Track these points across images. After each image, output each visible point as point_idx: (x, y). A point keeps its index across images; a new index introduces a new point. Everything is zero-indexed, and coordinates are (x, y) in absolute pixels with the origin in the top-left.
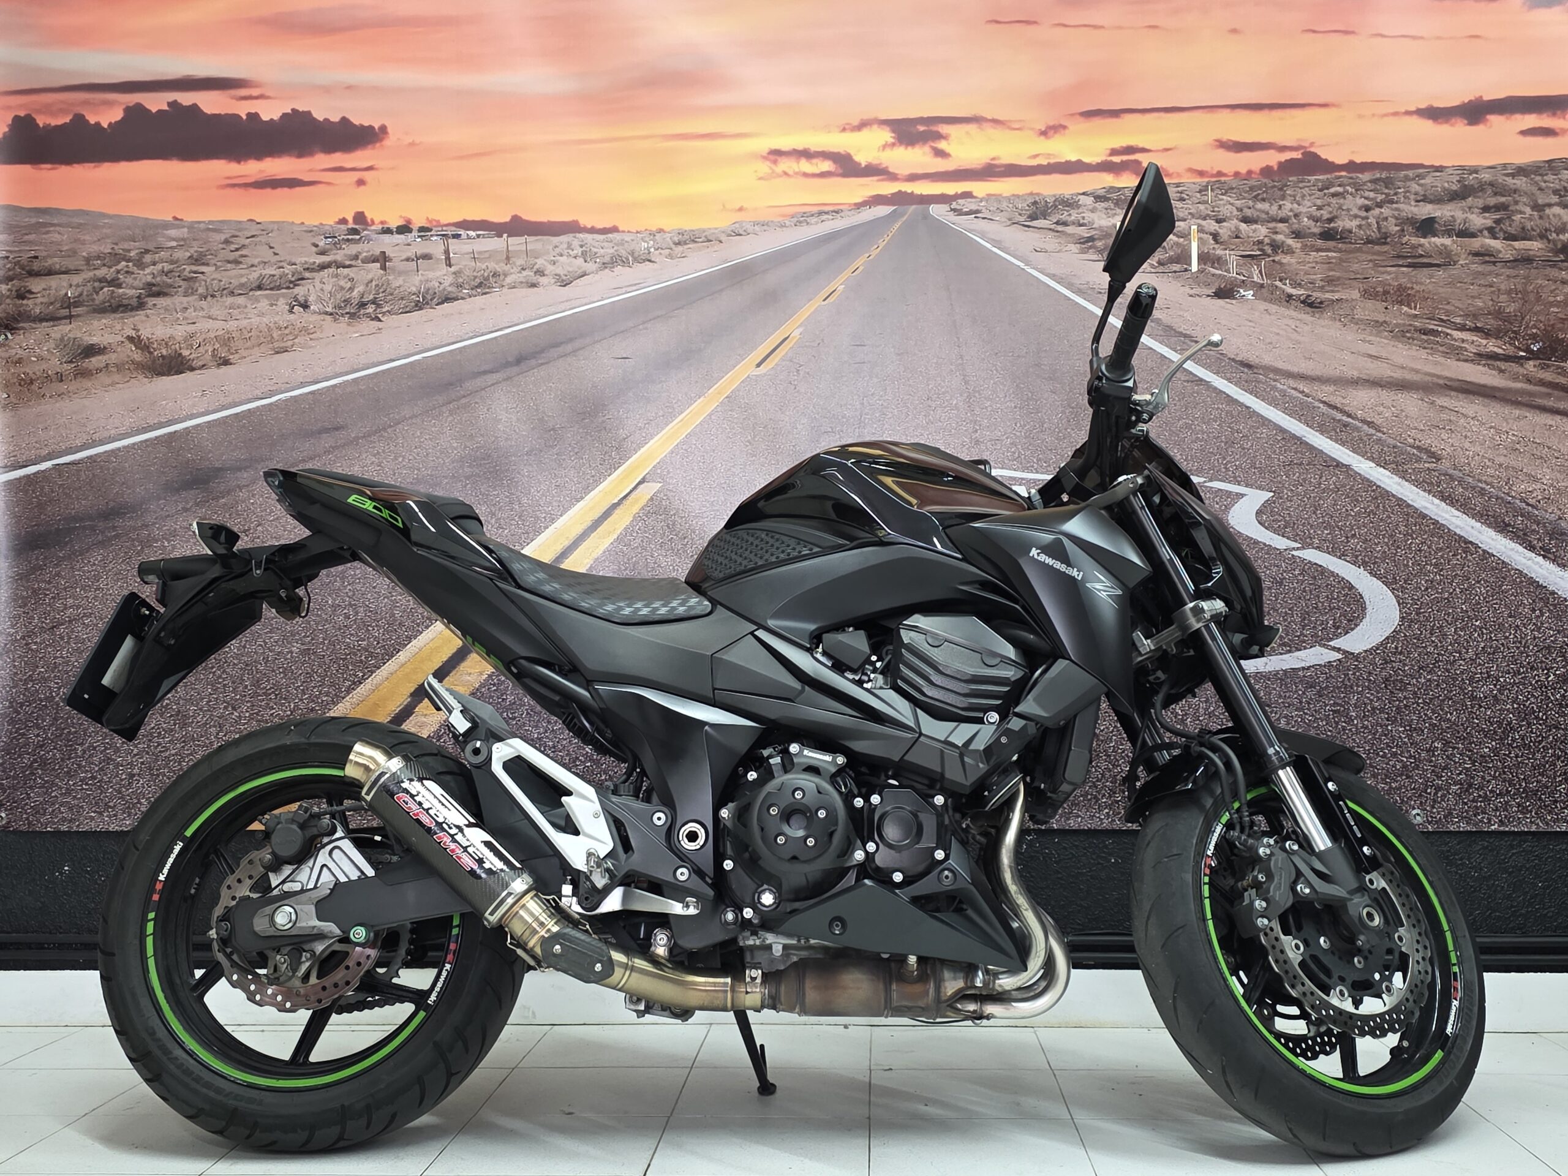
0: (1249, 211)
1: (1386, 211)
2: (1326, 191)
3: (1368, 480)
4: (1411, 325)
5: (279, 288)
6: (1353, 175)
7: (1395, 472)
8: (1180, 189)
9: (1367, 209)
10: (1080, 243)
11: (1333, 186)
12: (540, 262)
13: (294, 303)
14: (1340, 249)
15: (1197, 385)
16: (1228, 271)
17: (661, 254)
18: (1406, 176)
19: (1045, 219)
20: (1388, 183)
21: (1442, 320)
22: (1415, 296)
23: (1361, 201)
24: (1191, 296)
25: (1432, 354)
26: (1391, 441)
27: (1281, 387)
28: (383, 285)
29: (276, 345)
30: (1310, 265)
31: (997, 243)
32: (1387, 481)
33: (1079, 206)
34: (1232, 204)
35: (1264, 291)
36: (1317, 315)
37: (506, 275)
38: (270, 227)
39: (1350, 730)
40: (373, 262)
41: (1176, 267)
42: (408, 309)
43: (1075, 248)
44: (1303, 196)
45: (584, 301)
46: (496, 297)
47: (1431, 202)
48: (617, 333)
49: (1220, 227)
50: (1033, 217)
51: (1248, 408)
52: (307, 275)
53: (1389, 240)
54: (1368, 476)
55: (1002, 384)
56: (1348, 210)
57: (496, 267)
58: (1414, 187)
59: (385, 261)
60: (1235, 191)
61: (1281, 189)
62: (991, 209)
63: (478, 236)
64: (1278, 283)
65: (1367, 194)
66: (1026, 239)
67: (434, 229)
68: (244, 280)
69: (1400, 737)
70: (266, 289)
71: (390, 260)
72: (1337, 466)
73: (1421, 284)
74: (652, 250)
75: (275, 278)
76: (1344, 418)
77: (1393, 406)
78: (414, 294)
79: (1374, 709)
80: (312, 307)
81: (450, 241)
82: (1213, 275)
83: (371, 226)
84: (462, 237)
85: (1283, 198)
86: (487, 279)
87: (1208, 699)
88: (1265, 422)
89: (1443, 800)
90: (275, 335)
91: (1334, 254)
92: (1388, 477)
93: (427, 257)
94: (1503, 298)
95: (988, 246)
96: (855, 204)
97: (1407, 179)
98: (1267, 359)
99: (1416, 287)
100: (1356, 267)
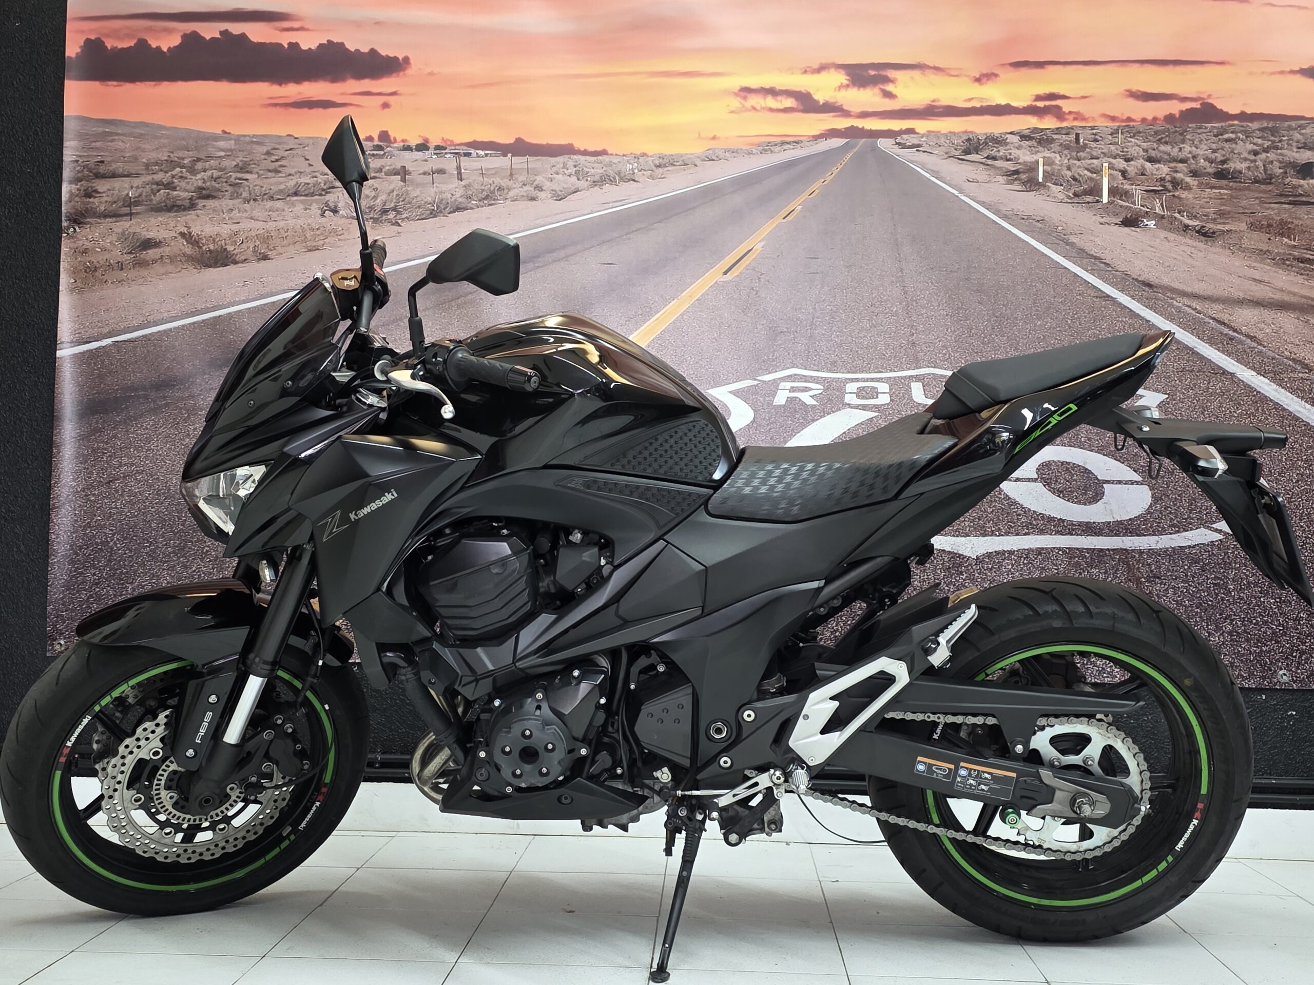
0: (1153, 152)
1: (1271, 155)
2: (1220, 137)
3: (1249, 386)
4: (1290, 254)
5: (312, 194)
6: (1244, 124)
7: (1273, 380)
8: (1094, 131)
9: (1256, 153)
10: (1007, 175)
11: (1227, 133)
12: (539, 179)
13: (325, 208)
14: (1231, 187)
15: (1105, 301)
16: (1134, 203)
17: (643, 175)
18: (1289, 126)
19: (977, 154)
20: (1274, 131)
22: (1294, 229)
23: (1250, 147)
24: (1101, 224)
25: (1307, 280)
26: (1269, 353)
27: (1177, 304)
28: (402, 195)
29: (309, 244)
30: (1205, 200)
31: (936, 174)
32: (1266, 387)
33: (1006, 144)
34: (1139, 146)
35: (1164, 221)
36: (1210, 244)
37: (509, 190)
38: (307, 141)
39: (1228, 600)
40: (395, 175)
41: (1089, 199)
42: (424, 216)
43: (1002, 179)
44: (1201, 141)
45: (576, 213)
46: (501, 208)
47: (1310, 149)
48: (604, 242)
49: (1128, 166)
50: (967, 152)
51: (1148, 321)
53: (1273, 180)
54: (1250, 383)
55: (936, 294)
56: (1239, 154)
57: (501, 182)
58: (1297, 136)
59: (405, 175)
60: (1141, 135)
61: (1181, 134)
62: (931, 143)
63: (486, 155)
64: (1177, 215)
65: (1256, 140)
66: (960, 171)
67: (448, 147)
68: (282, 187)
69: (1271, 607)
70: (302, 196)
71: (410, 174)
72: (1223, 373)
73: (1300, 219)
74: (636, 171)
75: (310, 186)
76: (1231, 333)
77: (1274, 324)
78: (429, 204)
79: (1249, 583)
80: (341, 212)
81: (461, 158)
82: (1121, 206)
83: (393, 143)
84: (473, 155)
85: (1183, 142)
86: (493, 192)
87: (1106, 571)
89: (1306, 663)
90: (308, 235)
91: (1226, 191)
92: (1267, 384)
93: (441, 172)
95: (928, 175)
96: (813, 136)
97: (1290, 128)
98: (1166, 280)
99: (1296, 222)
100: (1244, 203)
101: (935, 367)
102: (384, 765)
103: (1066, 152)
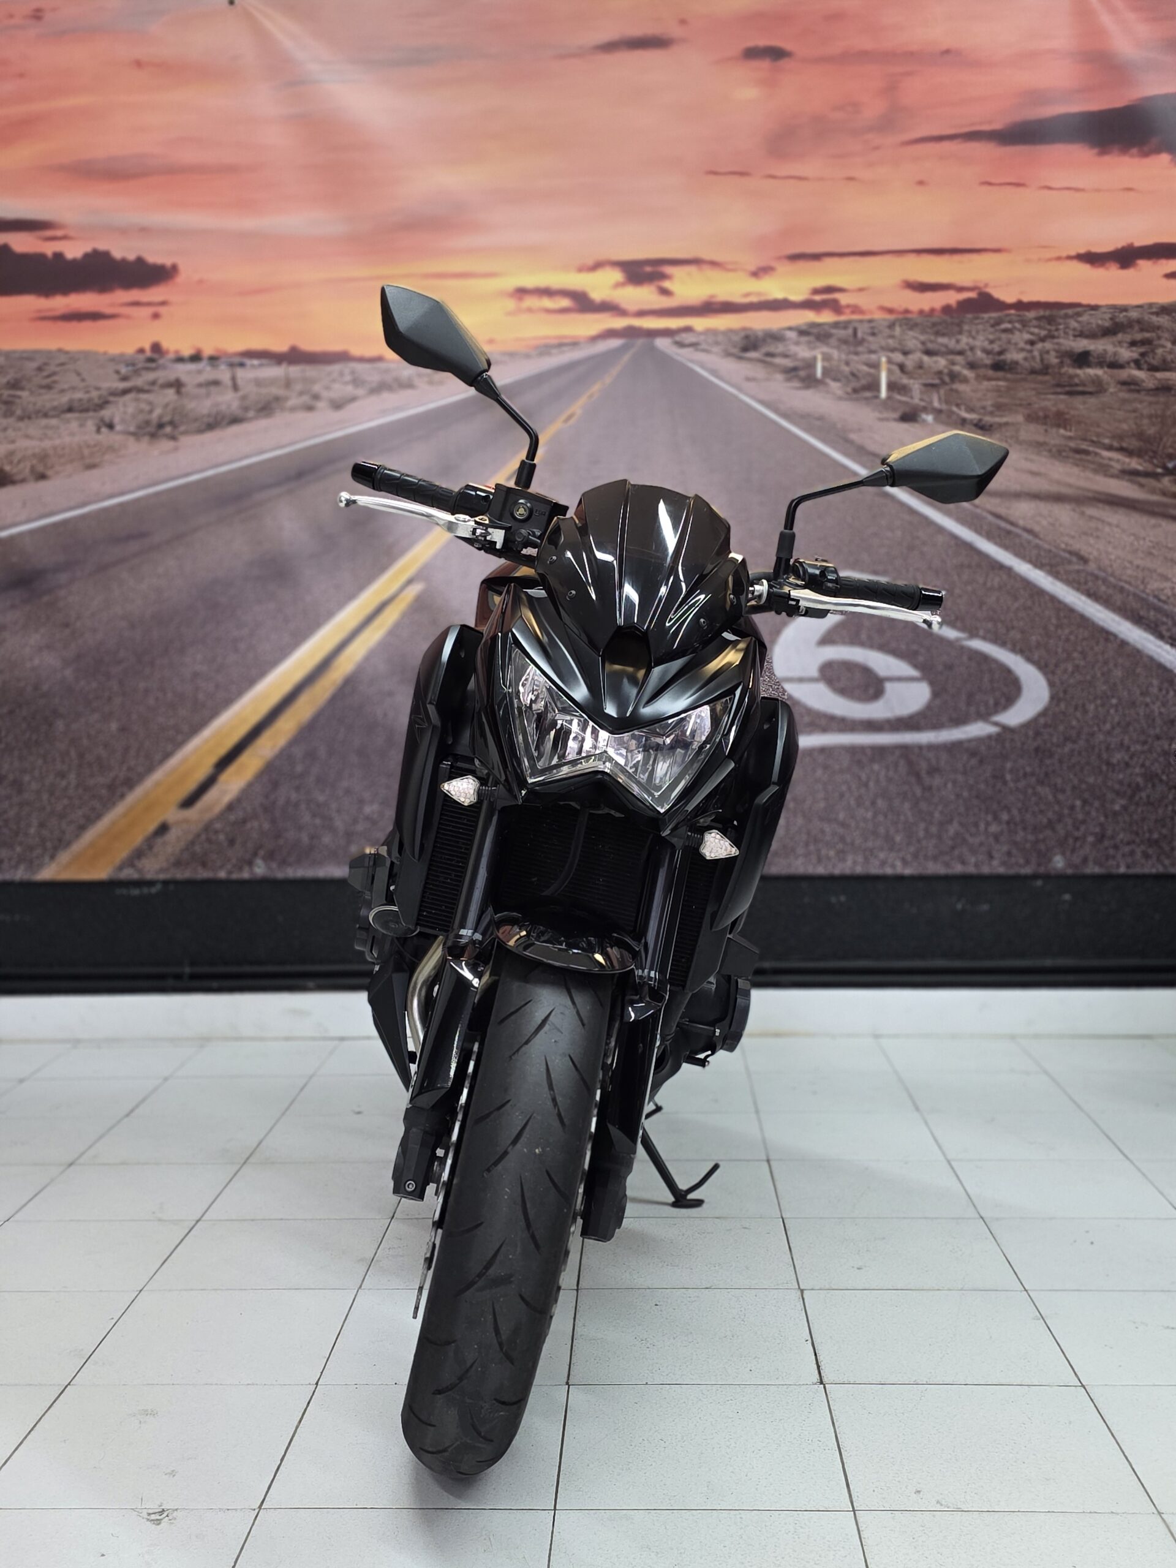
0: (930, 344)
1: (1048, 345)
2: (997, 327)
3: (1026, 580)
4: (1066, 446)
5: (87, 411)
6: (1021, 313)
7: (1049, 572)
8: (872, 325)
9: (1032, 343)
10: (785, 373)
11: (1004, 323)
12: (317, 388)
13: (101, 424)
14: (1009, 378)
16: (912, 397)
18: (1066, 314)
19: (755, 351)
21: (1093, 441)
22: (1070, 420)
23: (1027, 336)
24: (880, 420)
25: (1083, 471)
26: (1046, 546)
28: (178, 408)
29: (86, 461)
30: (983, 393)
31: (714, 372)
32: (1042, 580)
33: (784, 340)
34: (917, 339)
35: (942, 415)
37: (286, 400)
38: (78, 356)
40: (169, 387)
41: (868, 394)
42: (201, 430)
43: (779, 377)
44: (978, 332)
45: (357, 422)
46: (279, 419)
47: (1087, 337)
49: (906, 359)
50: (745, 349)
52: (111, 399)
53: (1050, 371)
54: (1026, 577)
56: (1016, 344)
57: (278, 392)
58: (1073, 324)
59: (180, 387)
60: (919, 327)
61: (959, 325)
62: (709, 341)
63: (261, 364)
64: (955, 409)
65: (1033, 330)
66: (737, 369)
67: (222, 358)
68: (55, 403)
70: (76, 412)
71: (184, 386)
72: (1000, 568)
73: (1076, 409)
74: (414, 377)
75: (84, 402)
76: (1008, 526)
77: (1050, 516)
78: (206, 416)
79: (1025, 773)
80: (117, 428)
81: (236, 369)
82: (900, 401)
83: (166, 355)
84: (247, 365)
85: (960, 332)
86: (269, 403)
87: (887, 766)
88: (941, 530)
89: (1080, 848)
90: (85, 453)
91: (1003, 383)
92: (1043, 577)
93: (216, 383)
94: (1146, 421)
95: (708, 376)
96: (591, 337)
97: (1066, 316)
99: (1072, 412)
100: (1021, 394)
103: (844, 347)
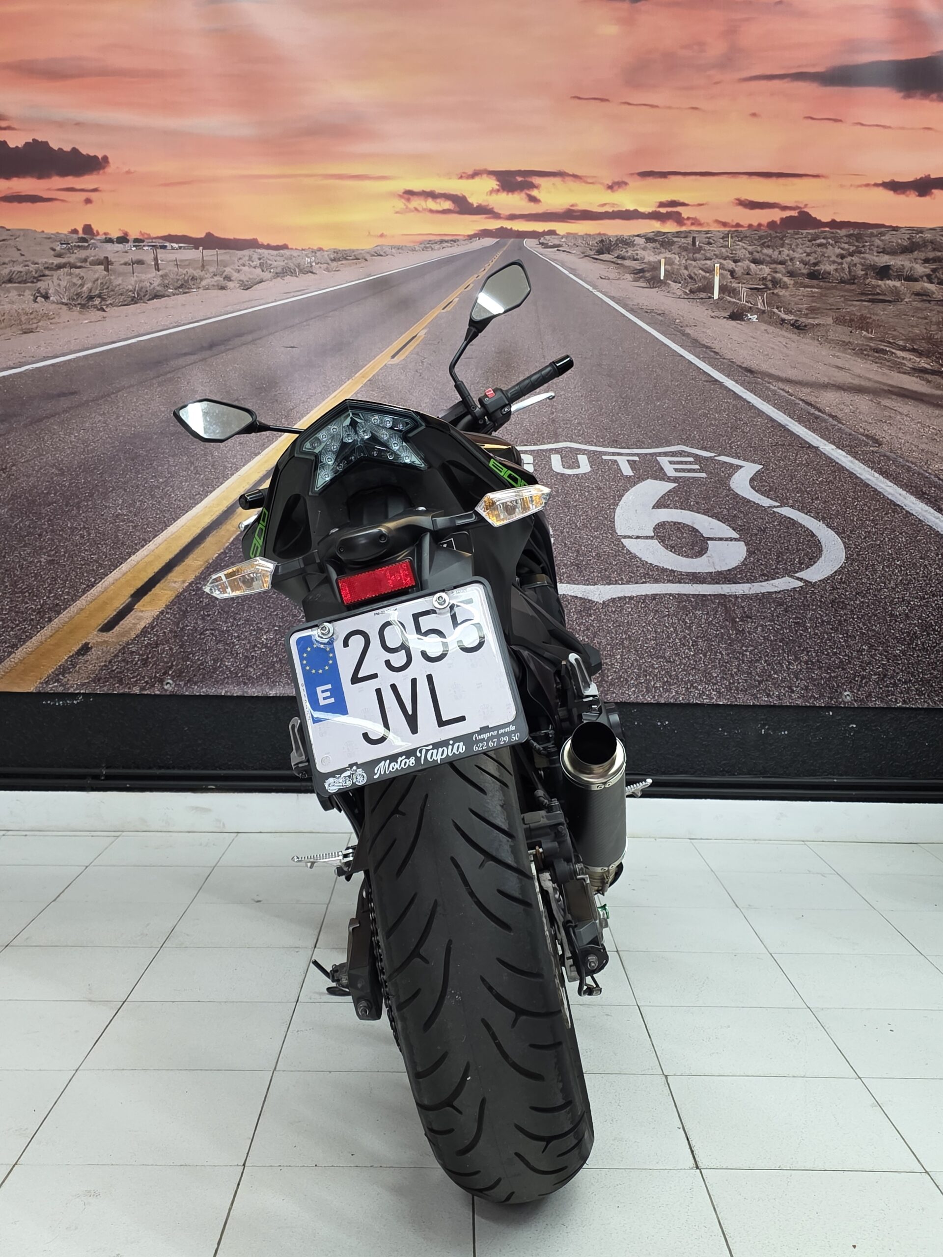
0: (757, 254)
1: (855, 259)
2: (814, 242)
3: (830, 458)
4: (867, 345)
5: (25, 282)
6: (834, 231)
7: (849, 453)
8: (708, 235)
9: (842, 257)
10: (634, 273)
11: (819, 238)
12: (228, 270)
13: (37, 295)
14: (822, 286)
15: (713, 384)
16: (740, 299)
17: (320, 267)
18: (872, 233)
19: (609, 254)
20: (859, 237)
21: (889, 342)
22: (871, 324)
23: (838, 251)
24: (712, 317)
25: (881, 367)
26: (847, 430)
27: (773, 388)
28: (106, 283)
29: (24, 327)
30: (799, 297)
31: (573, 271)
32: (843, 459)
33: (634, 245)
34: (746, 249)
35: (765, 315)
36: (802, 336)
37: (202, 279)
38: (18, 233)
39: (806, 636)
40: (99, 265)
41: (703, 295)
42: (126, 303)
43: (629, 277)
44: (797, 245)
45: (262, 302)
46: (194, 296)
47: (888, 254)
48: (286, 328)
49: (736, 266)
50: (600, 252)
51: (749, 402)
52: (47, 272)
53: (856, 281)
54: (830, 455)
55: (573, 378)
56: (829, 257)
57: (195, 272)
58: (877, 242)
59: (108, 265)
60: (748, 239)
61: (781, 239)
62: (570, 244)
63: (180, 248)
64: (775, 310)
65: (843, 245)
66: (593, 269)
67: (146, 240)
69: (840, 642)
70: (15, 283)
71: (112, 264)
72: (809, 447)
73: (877, 315)
74: (314, 264)
75: (22, 274)
76: (817, 413)
77: (852, 405)
78: (130, 291)
79: (823, 621)
80: (51, 298)
81: (158, 250)
82: (729, 302)
83: (97, 236)
84: (168, 248)
85: (782, 246)
86: (187, 281)
87: (708, 612)
88: (760, 413)
89: (866, 685)
90: (23, 319)
91: (817, 290)
92: (844, 456)
93: (140, 262)
94: (934, 327)
95: (566, 272)
96: (468, 236)
97: (872, 235)
98: (764, 367)
99: (874, 317)
100: (831, 300)
101: (571, 442)
102: (108, 777)
103: (684, 253)
